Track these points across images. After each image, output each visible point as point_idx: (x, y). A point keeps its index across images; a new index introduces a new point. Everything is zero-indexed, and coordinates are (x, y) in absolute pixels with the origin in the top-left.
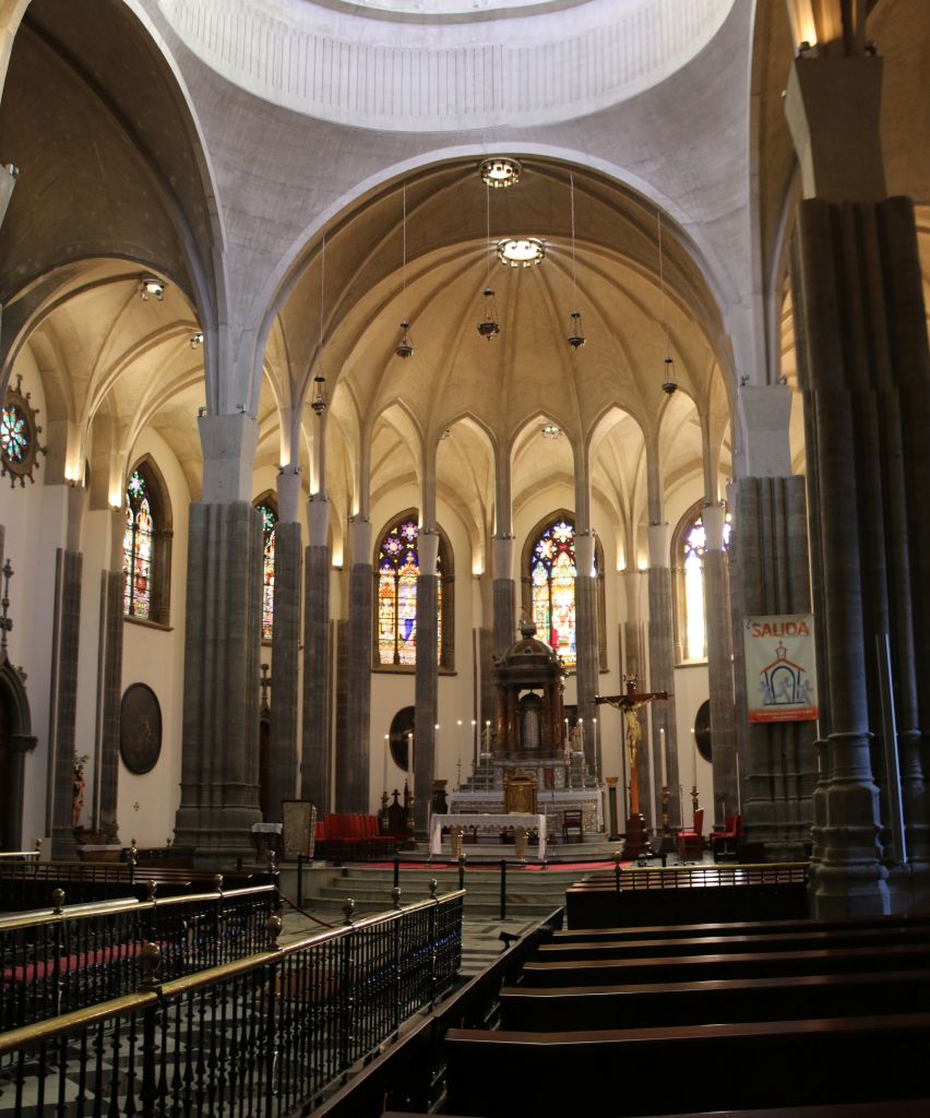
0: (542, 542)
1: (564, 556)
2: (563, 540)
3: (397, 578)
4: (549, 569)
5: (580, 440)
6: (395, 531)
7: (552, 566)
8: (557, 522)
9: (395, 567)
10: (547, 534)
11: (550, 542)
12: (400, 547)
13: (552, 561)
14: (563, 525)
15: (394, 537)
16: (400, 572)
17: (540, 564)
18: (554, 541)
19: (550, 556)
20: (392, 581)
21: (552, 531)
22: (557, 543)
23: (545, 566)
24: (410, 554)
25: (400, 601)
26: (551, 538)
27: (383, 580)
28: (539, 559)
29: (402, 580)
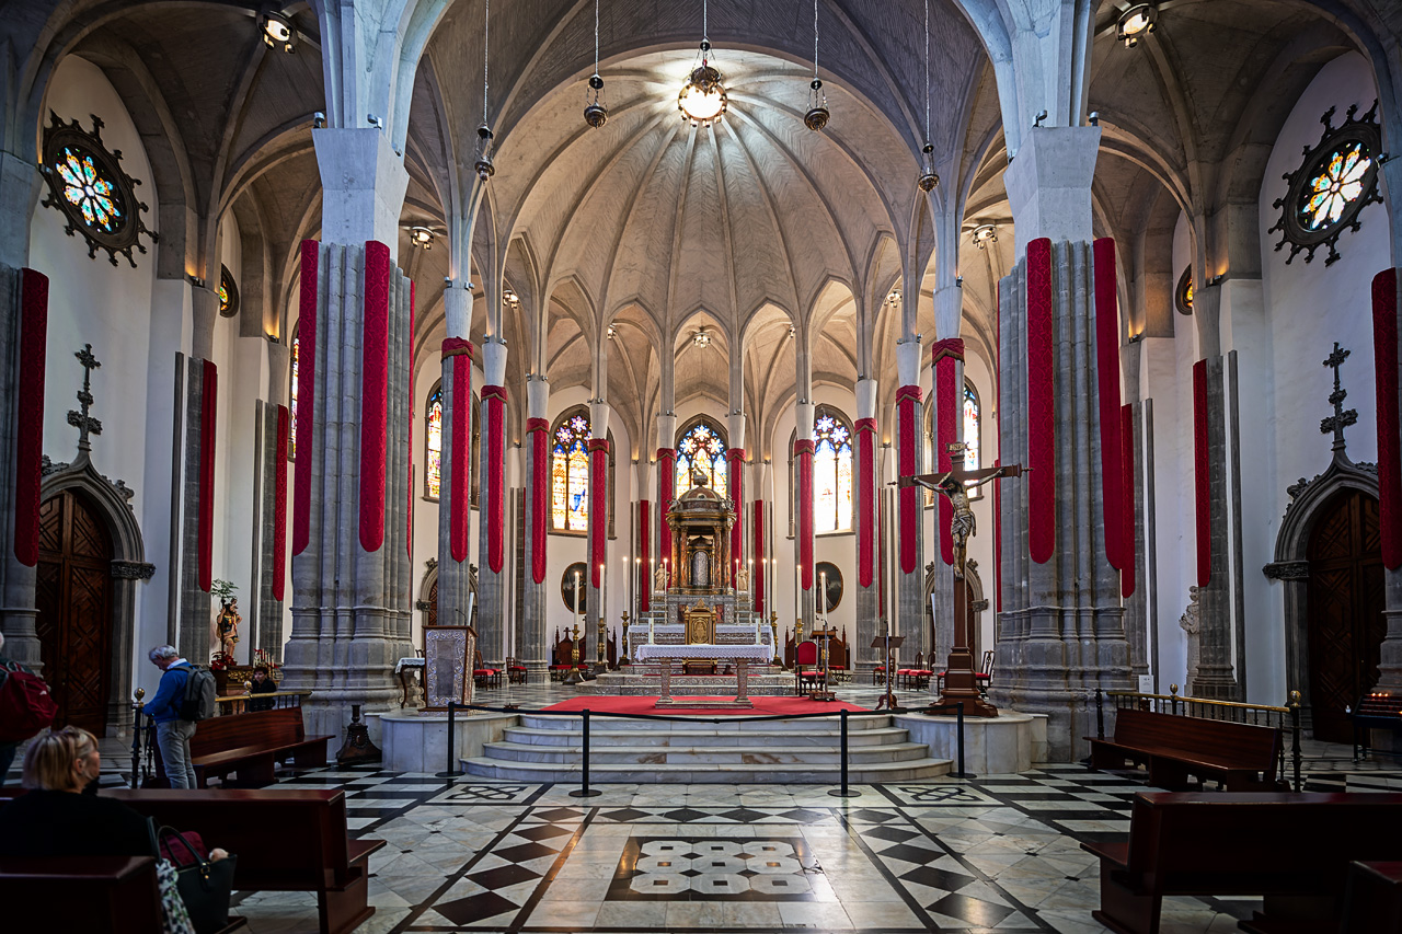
0: (685, 440)
1: (702, 451)
2: (702, 439)
3: (568, 460)
4: (690, 461)
5: (735, 332)
6: (566, 423)
7: (692, 459)
8: (697, 425)
9: (564, 451)
10: (689, 434)
11: (692, 440)
12: (571, 437)
13: (692, 455)
14: (702, 427)
15: (565, 427)
16: (570, 456)
17: (683, 457)
18: (695, 439)
19: (691, 451)
20: (564, 463)
21: (693, 431)
22: (697, 441)
23: (687, 458)
24: (579, 442)
25: (570, 480)
26: (692, 437)
27: (556, 462)
28: (682, 453)
29: (571, 463)
